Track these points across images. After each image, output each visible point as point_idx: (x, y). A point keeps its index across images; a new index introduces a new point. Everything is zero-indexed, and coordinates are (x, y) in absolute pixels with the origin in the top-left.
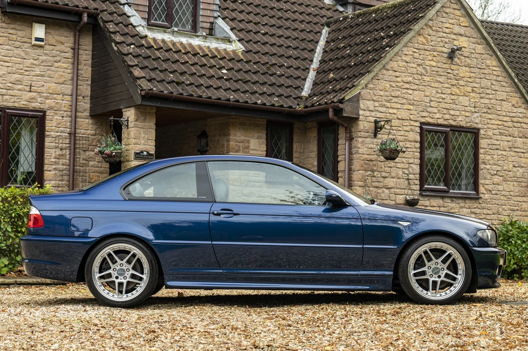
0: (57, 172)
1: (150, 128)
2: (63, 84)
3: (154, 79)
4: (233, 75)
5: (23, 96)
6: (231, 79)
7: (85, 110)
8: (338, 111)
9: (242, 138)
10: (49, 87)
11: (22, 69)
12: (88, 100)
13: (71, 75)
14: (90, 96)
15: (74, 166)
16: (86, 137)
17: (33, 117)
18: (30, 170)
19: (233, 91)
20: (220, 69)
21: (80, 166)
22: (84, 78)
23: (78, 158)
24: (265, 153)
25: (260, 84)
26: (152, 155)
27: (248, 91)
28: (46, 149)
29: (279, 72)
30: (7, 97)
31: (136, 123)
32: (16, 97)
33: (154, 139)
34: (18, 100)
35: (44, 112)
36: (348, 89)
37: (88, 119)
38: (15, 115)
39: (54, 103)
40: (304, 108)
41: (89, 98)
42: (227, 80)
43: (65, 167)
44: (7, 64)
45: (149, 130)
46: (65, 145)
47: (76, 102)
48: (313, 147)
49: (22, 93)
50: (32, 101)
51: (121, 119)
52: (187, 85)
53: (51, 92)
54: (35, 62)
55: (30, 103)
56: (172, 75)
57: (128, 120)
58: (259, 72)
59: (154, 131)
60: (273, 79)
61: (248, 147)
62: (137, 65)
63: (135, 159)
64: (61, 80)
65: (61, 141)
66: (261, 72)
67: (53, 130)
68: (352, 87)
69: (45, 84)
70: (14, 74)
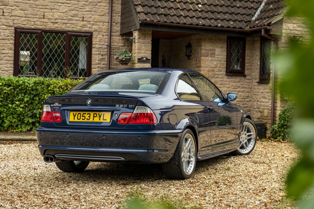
0: (99, 69)
1: (148, 43)
2: (103, 16)
3: (150, 13)
4: (206, 8)
5: (79, 24)
6: (203, 11)
7: (117, 31)
8: (267, 31)
9: (210, 48)
10: (95, 18)
11: (78, 8)
12: (119, 25)
13: (108, 10)
14: (121, 23)
15: (110, 65)
16: (118, 48)
17: (85, 36)
18: (83, 68)
19: (203, 19)
20: (197, 4)
21: (114, 65)
22: (117, 12)
23: (113, 60)
24: (226, 57)
25: (223, 13)
26: (149, 60)
27: (213, 18)
28: (93, 56)
29: (238, 5)
30: (68, 25)
31: (138, 40)
32: (74, 25)
33: (151, 50)
34: (76, 26)
35: (92, 33)
36: (275, 16)
37: (119, 36)
38: (74, 36)
39: (97, 28)
40: (250, 28)
41: (120, 24)
42: (200, 11)
43: (104, 66)
44: (68, 5)
45: (147, 44)
46: (104, 53)
47: (111, 26)
48: (258, 53)
49: (78, 22)
50: (84, 26)
51: (131, 38)
52: (171, 16)
53: (95, 21)
54: (86, 3)
55: (82, 28)
56: (163, 10)
57: (135, 39)
58: (224, 5)
59: (151, 45)
60: (233, 10)
61: (214, 54)
62: (140, 4)
63: (138, 62)
64: (102, 14)
65: (102, 50)
66: (225, 5)
67: (97, 44)
68: (278, 15)
69: (92, 16)
70: (73, 11)
